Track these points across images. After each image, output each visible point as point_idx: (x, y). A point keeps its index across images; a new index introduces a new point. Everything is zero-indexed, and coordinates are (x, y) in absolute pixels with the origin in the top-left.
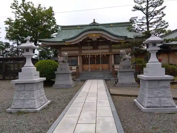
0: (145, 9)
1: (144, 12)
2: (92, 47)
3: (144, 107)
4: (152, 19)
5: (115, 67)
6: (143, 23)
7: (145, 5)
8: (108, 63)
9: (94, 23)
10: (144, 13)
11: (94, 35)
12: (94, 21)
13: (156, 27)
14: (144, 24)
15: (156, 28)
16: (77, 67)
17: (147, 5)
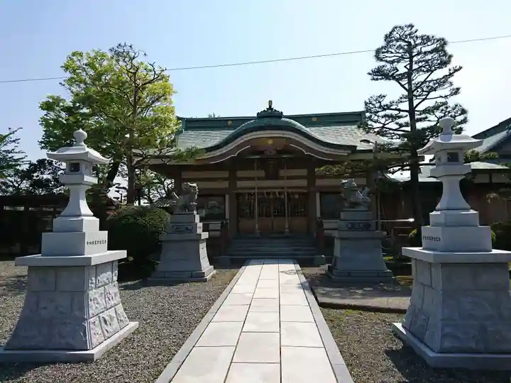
0: (403, 75)
1: (403, 83)
2: (262, 173)
3: (432, 350)
4: (424, 100)
5: (326, 226)
6: (399, 110)
7: (405, 67)
8: (305, 216)
9: (270, 111)
10: (402, 86)
11: (270, 142)
12: (270, 107)
13: (437, 119)
14: (402, 113)
15: (437, 123)
16: (222, 223)
17: (408, 67)
